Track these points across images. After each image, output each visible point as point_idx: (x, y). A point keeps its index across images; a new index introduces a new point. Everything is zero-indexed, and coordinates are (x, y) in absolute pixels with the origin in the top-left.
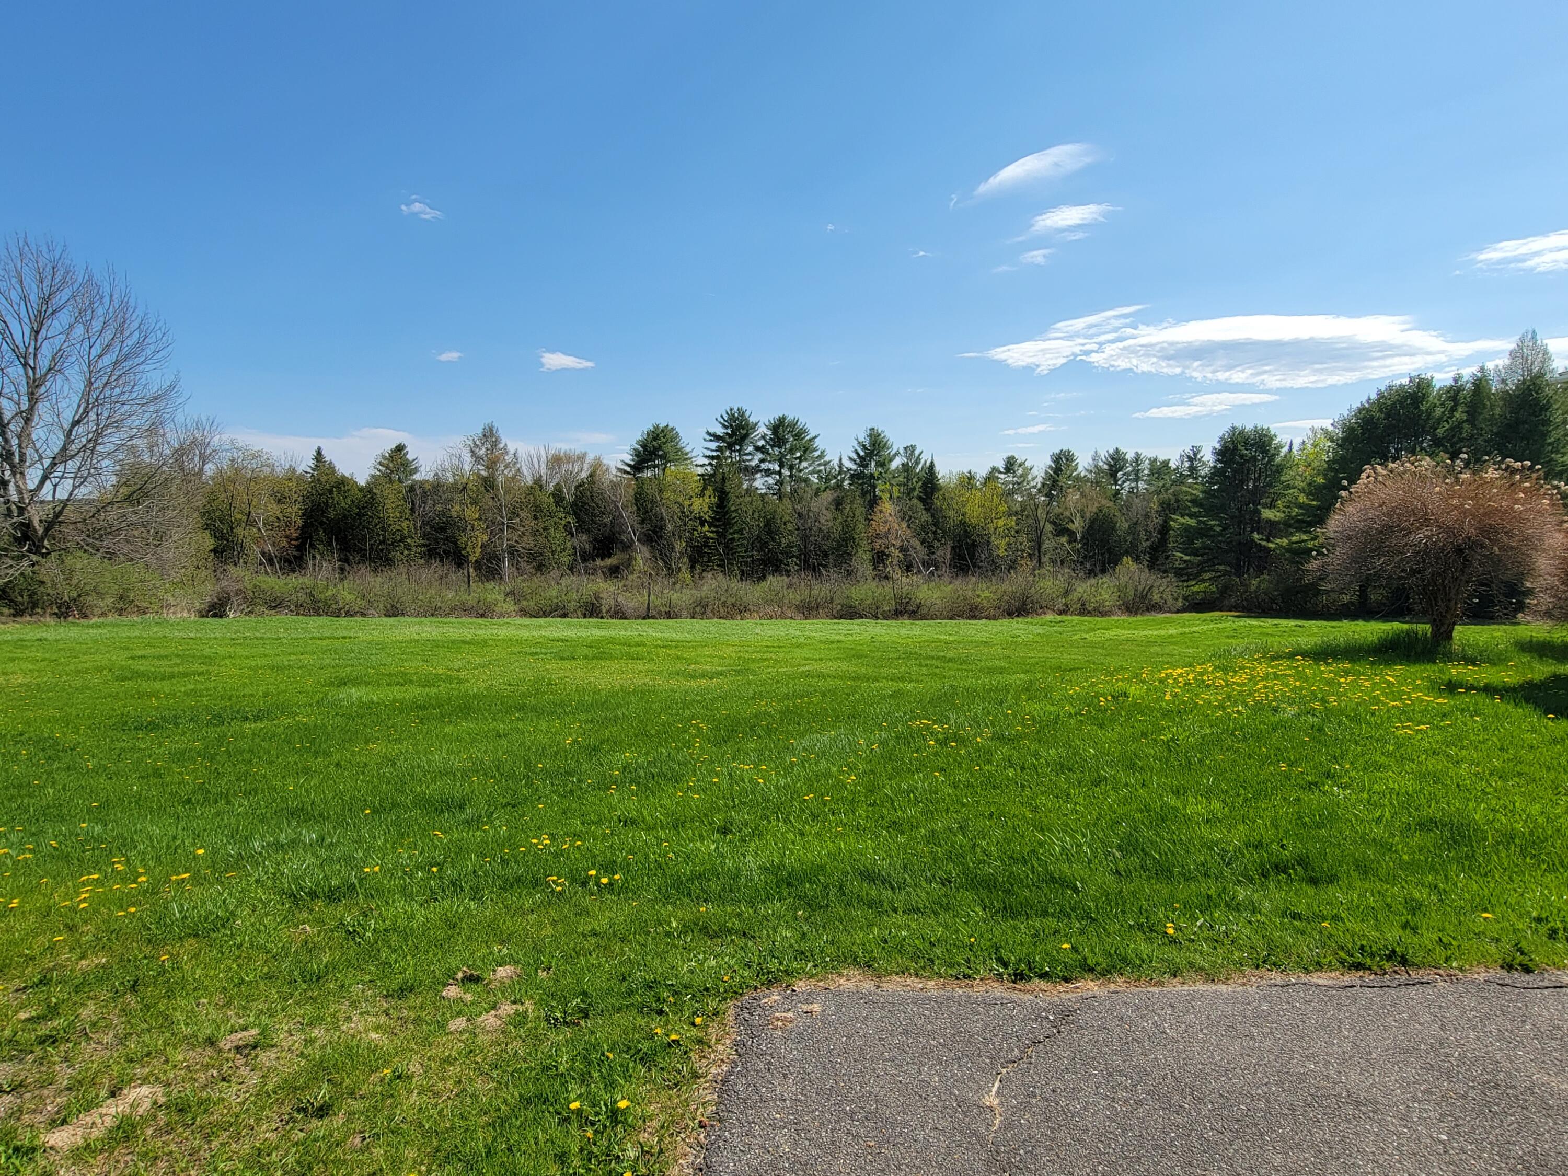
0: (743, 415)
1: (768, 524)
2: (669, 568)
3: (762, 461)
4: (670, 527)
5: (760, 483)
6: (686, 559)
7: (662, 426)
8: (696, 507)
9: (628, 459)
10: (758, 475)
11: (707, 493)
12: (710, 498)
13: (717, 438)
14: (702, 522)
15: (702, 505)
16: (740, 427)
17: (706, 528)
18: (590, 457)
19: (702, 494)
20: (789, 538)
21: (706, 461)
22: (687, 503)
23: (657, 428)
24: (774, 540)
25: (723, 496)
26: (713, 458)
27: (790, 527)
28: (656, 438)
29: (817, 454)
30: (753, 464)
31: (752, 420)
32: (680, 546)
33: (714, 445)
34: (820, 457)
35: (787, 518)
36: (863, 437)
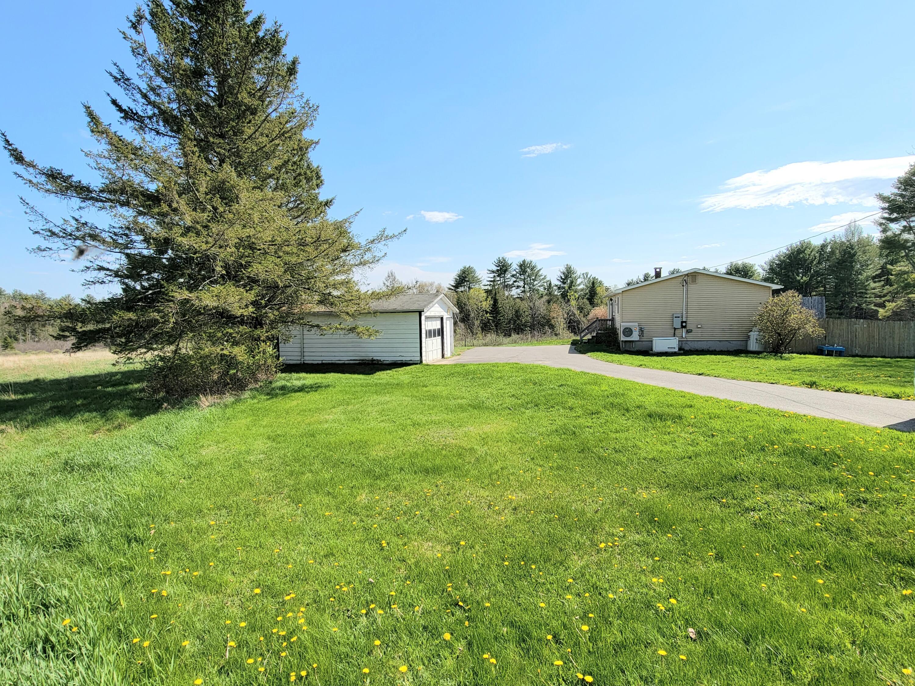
0: (504, 260)
1: (517, 312)
2: (472, 332)
3: (515, 282)
4: (472, 315)
5: (515, 292)
6: (480, 329)
7: (467, 267)
8: (484, 306)
9: (453, 283)
10: (514, 288)
11: (489, 299)
12: (490, 302)
13: (493, 272)
14: (487, 312)
15: (487, 305)
16: (503, 266)
17: (488, 315)
18: (436, 284)
19: (486, 300)
20: (526, 318)
21: (489, 283)
22: (480, 304)
23: (465, 268)
24: (519, 319)
25: (495, 301)
26: (491, 281)
27: (527, 313)
28: (464, 272)
29: (542, 277)
30: (511, 283)
31: (509, 262)
32: (477, 323)
33: (492, 275)
34: (544, 279)
35: (525, 309)
36: (563, 269)
